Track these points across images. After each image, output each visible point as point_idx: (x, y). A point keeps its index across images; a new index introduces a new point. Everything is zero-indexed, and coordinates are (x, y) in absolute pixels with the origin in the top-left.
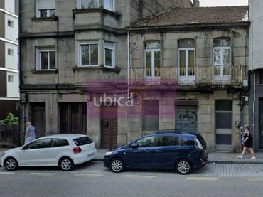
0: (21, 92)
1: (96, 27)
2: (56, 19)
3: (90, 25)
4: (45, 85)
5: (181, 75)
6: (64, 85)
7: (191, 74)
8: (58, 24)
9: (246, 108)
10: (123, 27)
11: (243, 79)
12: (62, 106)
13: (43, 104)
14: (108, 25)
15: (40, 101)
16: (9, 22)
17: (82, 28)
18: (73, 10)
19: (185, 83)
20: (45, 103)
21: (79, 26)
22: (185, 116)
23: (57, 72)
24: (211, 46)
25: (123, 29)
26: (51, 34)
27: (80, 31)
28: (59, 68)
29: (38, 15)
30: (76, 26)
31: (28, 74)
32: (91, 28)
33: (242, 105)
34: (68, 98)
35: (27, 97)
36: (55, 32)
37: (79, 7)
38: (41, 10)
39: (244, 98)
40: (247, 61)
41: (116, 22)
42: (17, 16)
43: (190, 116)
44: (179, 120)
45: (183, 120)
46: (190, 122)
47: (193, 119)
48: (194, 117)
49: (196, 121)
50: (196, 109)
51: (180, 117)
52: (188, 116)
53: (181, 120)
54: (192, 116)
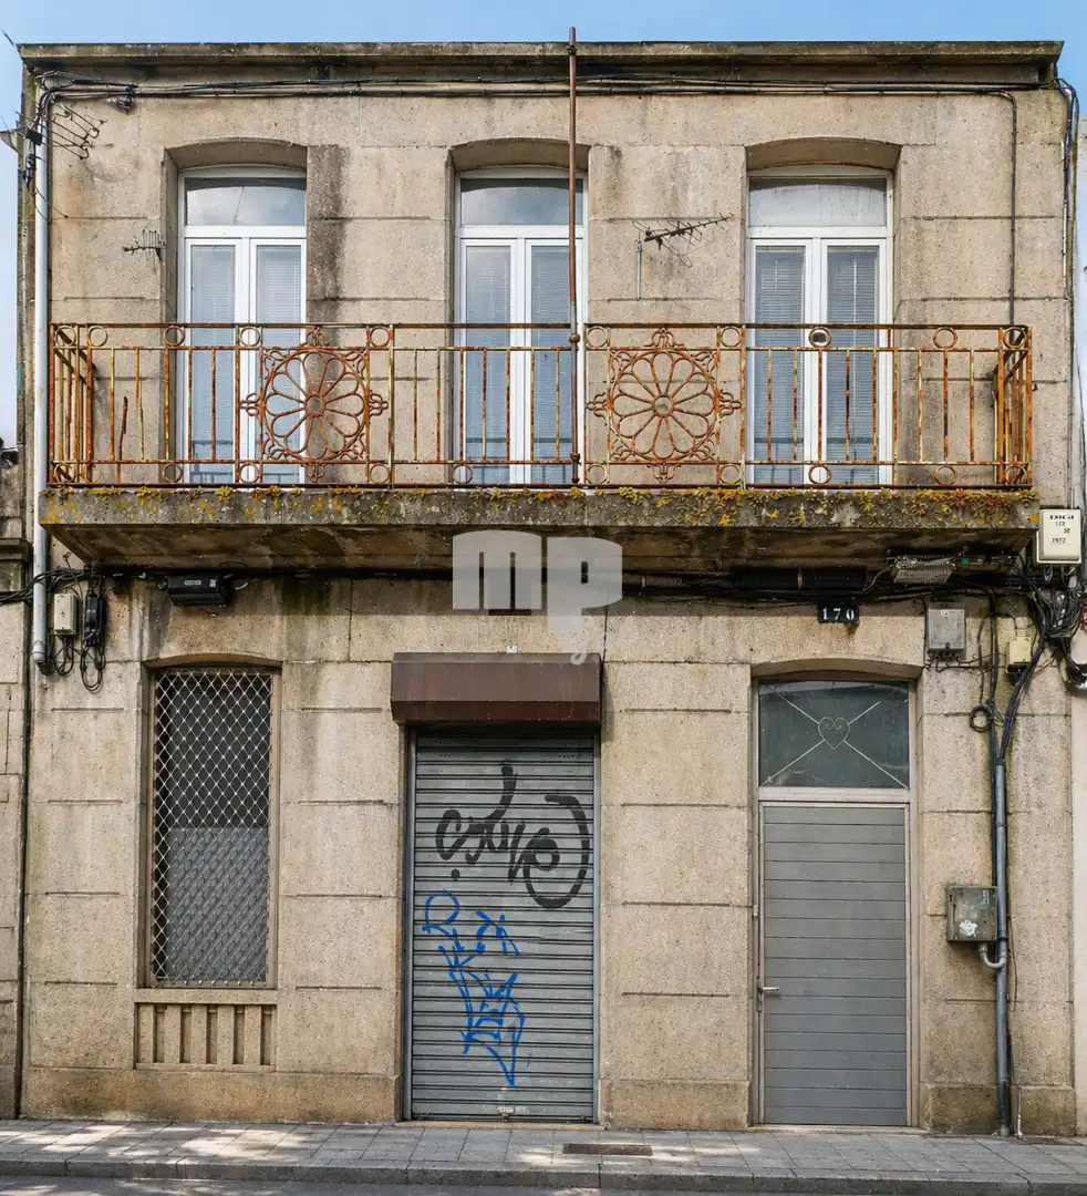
22: (482, 828)
43: (532, 829)
44: (431, 872)
45: (463, 872)
46: (531, 891)
47: (555, 862)
48: (560, 843)
49: (585, 888)
50: (586, 771)
51: (449, 842)
52: (512, 828)
53: (456, 873)
54: (543, 832)
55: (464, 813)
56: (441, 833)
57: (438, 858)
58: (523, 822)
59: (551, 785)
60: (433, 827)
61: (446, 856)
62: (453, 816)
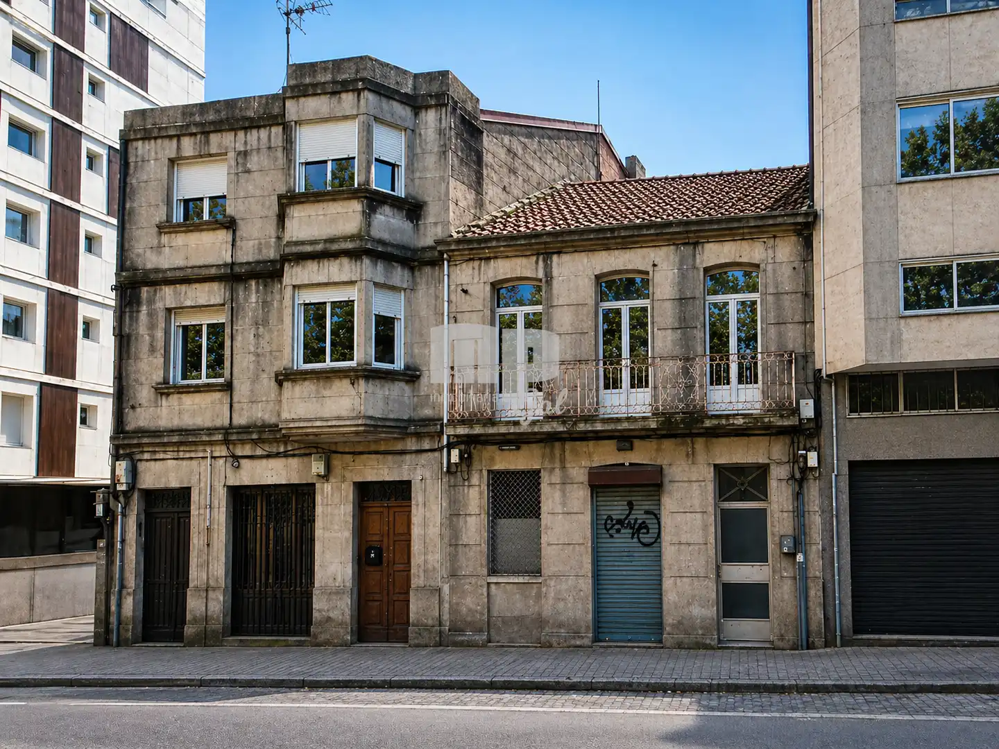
0: (116, 457)
1: (349, 245)
2: (230, 225)
3: (332, 240)
5: (607, 387)
7: (639, 381)
8: (234, 240)
9: (813, 490)
10: (429, 241)
11: (800, 396)
12: (240, 498)
13: (183, 495)
14: (386, 236)
15: (174, 484)
16: (89, 239)
17: (308, 249)
18: (280, 197)
19: (622, 412)
20: (187, 491)
21: (297, 243)
22: (620, 522)
23: (228, 387)
24: (699, 292)
26: (213, 271)
27: (301, 258)
28: (236, 375)
29: (178, 216)
30: (289, 244)
31: (144, 394)
32: (335, 247)
33: (801, 478)
35: (134, 473)
36: (226, 265)
37: (300, 187)
38: (186, 202)
39: (805, 458)
40: (809, 337)
41: (408, 226)
42: (115, 221)
43: (639, 521)
44: (603, 536)
45: (615, 536)
46: (640, 542)
47: (648, 533)
48: (650, 526)
49: (658, 541)
50: (656, 498)
51: (608, 527)
52: (632, 522)
53: (612, 536)
54: (644, 522)
55: (614, 517)
56: (606, 524)
57: (605, 531)
58: (636, 520)
59: (647, 507)
60: (603, 522)
61: (608, 530)
62: (610, 518)
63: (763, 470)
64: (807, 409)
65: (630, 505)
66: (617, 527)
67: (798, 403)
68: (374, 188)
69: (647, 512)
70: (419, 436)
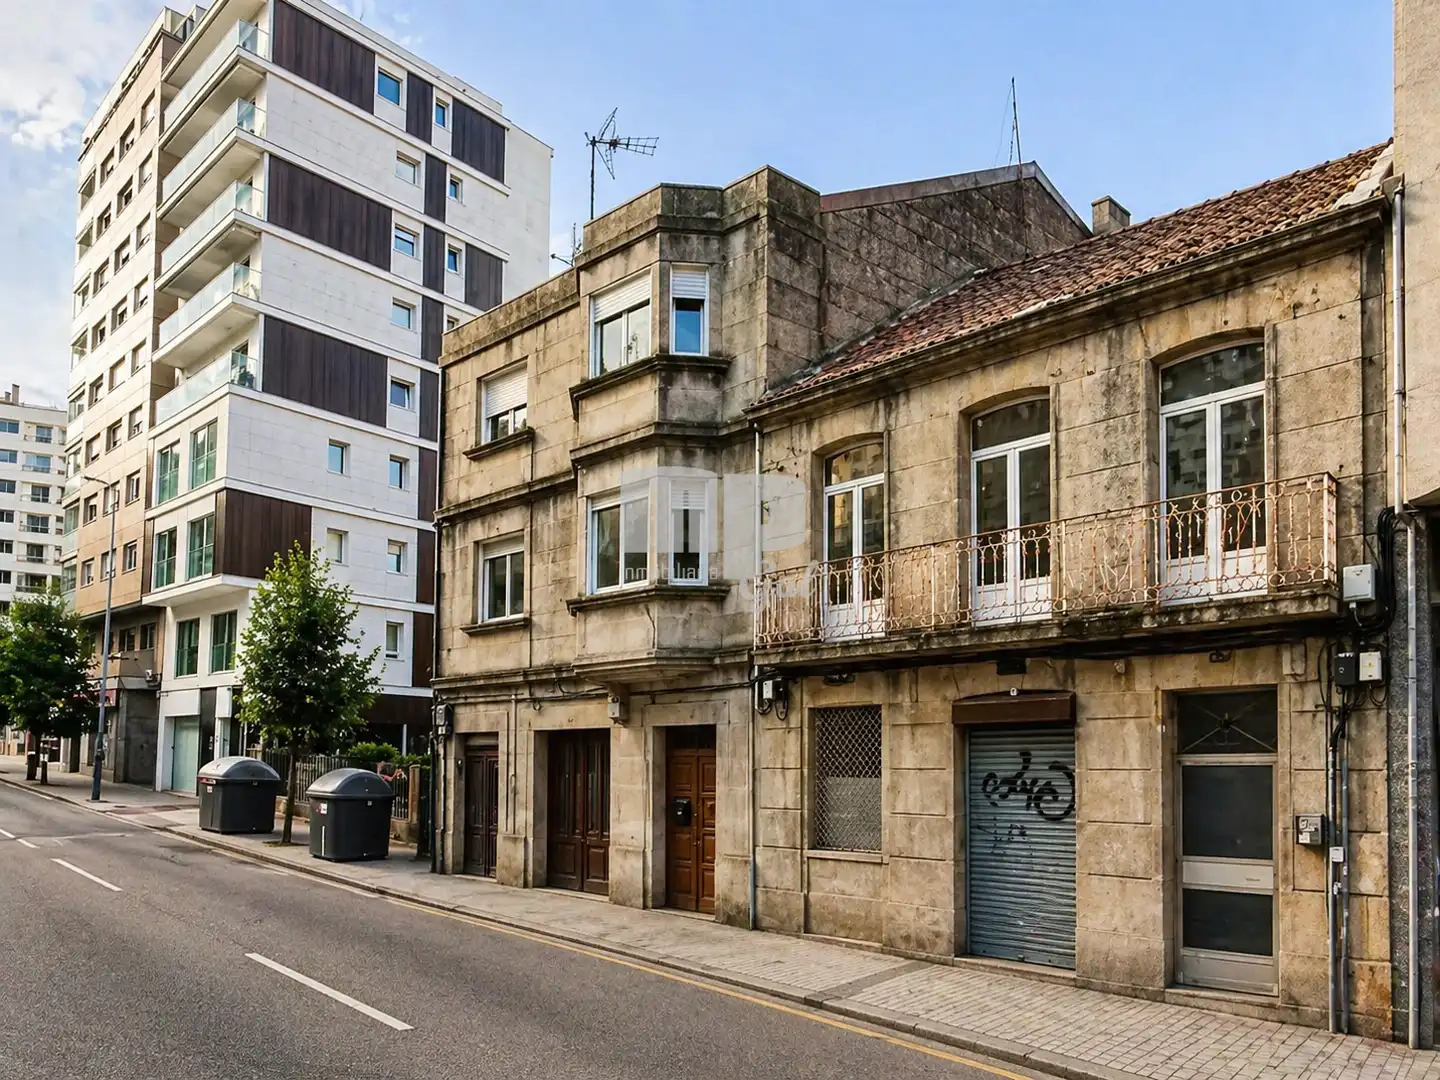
1: (640, 437)
2: (530, 438)
4: (499, 676)
6: (548, 669)
8: (533, 456)
9: (1372, 731)
10: (738, 410)
15: (483, 727)
18: (574, 390)
20: (495, 735)
22: (1010, 781)
23: (528, 623)
25: (737, 421)
26: (514, 493)
28: (535, 608)
29: (486, 436)
30: (581, 446)
31: (454, 638)
33: (1343, 709)
34: (561, 717)
36: (525, 484)
37: (593, 373)
38: (494, 419)
40: (1373, 442)
41: (712, 393)
43: (1041, 783)
44: (981, 803)
45: (1000, 804)
46: (1041, 813)
47: (1055, 800)
48: (1058, 790)
49: (1071, 813)
50: (1070, 745)
51: (990, 788)
52: (1028, 782)
53: (994, 804)
54: (1048, 783)
55: (998, 774)
56: (985, 784)
57: (983, 796)
58: (1035, 779)
59: (1053, 760)
60: (980, 781)
61: (988, 795)
62: (992, 776)
63: (1267, 697)
64: (1360, 582)
65: (1026, 757)
66: (1004, 789)
67: (1339, 574)
68: (675, 353)
69: (1054, 767)
70: (725, 669)
